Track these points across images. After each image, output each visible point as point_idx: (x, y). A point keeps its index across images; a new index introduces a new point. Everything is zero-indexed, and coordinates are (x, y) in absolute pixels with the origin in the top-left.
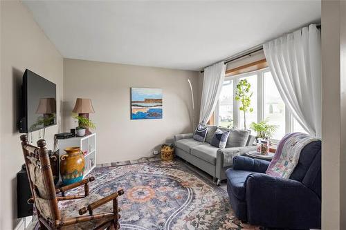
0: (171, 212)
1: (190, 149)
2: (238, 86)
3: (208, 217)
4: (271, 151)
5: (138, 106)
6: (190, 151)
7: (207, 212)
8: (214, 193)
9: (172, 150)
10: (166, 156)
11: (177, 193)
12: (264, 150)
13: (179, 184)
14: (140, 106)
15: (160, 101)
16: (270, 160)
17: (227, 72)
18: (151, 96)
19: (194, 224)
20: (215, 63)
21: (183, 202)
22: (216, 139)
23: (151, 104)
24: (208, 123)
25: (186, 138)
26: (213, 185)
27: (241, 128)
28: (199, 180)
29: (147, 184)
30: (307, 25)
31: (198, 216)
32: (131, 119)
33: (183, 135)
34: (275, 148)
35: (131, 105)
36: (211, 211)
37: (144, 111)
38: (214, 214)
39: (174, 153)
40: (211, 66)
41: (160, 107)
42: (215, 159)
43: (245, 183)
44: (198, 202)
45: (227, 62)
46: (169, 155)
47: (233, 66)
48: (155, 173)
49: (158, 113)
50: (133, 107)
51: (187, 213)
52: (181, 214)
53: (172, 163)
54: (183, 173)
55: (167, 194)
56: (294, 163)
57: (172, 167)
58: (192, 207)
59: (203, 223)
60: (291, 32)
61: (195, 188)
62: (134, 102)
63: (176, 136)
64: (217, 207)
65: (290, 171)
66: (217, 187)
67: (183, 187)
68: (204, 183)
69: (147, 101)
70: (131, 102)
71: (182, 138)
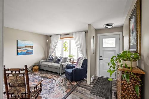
0: (51, 86)
1: (48, 65)
2: (64, 43)
3: (62, 83)
4: (75, 63)
5: (21, 49)
6: (48, 66)
7: (61, 82)
8: (60, 77)
9: (38, 67)
10: (36, 70)
11: (48, 80)
12: (73, 62)
13: (47, 78)
14: (22, 49)
15: (32, 47)
16: (75, 65)
17: (60, 38)
18: (28, 45)
19: (59, 86)
20: (57, 35)
21: (53, 82)
22: (58, 61)
23: (28, 48)
24: (53, 55)
25: (44, 62)
26: (59, 76)
27: (64, 56)
28: (54, 75)
29: (34, 81)
30: (83, 31)
31: (59, 84)
32: (17, 55)
33: (43, 61)
34: (76, 62)
35: (17, 49)
36: (62, 82)
37: (25, 51)
38: (63, 82)
39: (39, 68)
40: (55, 35)
41: (32, 50)
42: (60, 67)
43: (72, 71)
44: (57, 81)
45: (61, 35)
46: (37, 69)
47: (62, 37)
48: (34, 77)
49: (31, 52)
50: (18, 50)
51: (56, 84)
52: (54, 85)
53: (39, 72)
54: (46, 75)
55: (45, 82)
56: (82, 64)
57: (40, 73)
58: (56, 83)
59: (62, 85)
60: (80, 32)
61: (54, 78)
62: (19, 47)
63: (40, 61)
64: (63, 80)
65: (81, 66)
66: (61, 76)
67: (49, 79)
68: (56, 76)
69: (26, 46)
70: (17, 47)
71: (42, 62)
